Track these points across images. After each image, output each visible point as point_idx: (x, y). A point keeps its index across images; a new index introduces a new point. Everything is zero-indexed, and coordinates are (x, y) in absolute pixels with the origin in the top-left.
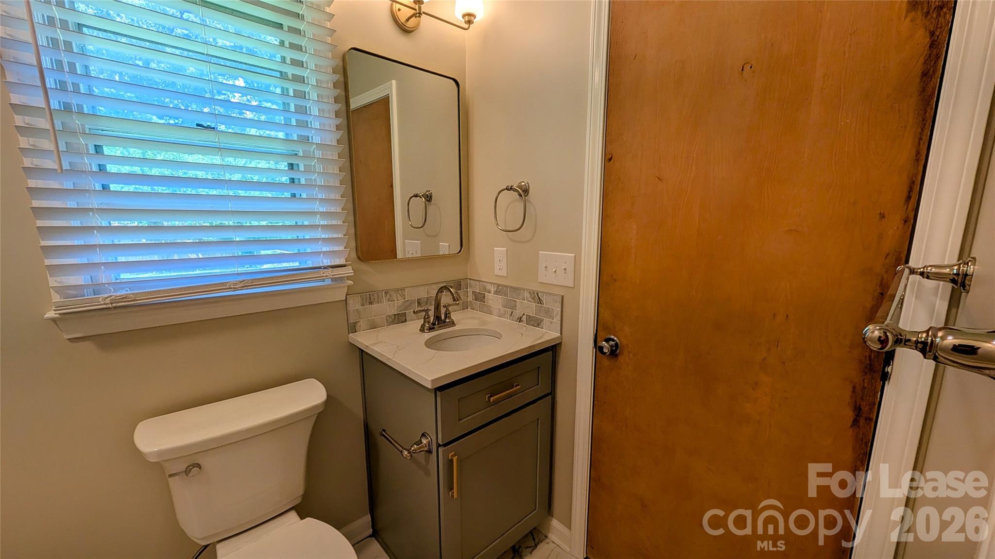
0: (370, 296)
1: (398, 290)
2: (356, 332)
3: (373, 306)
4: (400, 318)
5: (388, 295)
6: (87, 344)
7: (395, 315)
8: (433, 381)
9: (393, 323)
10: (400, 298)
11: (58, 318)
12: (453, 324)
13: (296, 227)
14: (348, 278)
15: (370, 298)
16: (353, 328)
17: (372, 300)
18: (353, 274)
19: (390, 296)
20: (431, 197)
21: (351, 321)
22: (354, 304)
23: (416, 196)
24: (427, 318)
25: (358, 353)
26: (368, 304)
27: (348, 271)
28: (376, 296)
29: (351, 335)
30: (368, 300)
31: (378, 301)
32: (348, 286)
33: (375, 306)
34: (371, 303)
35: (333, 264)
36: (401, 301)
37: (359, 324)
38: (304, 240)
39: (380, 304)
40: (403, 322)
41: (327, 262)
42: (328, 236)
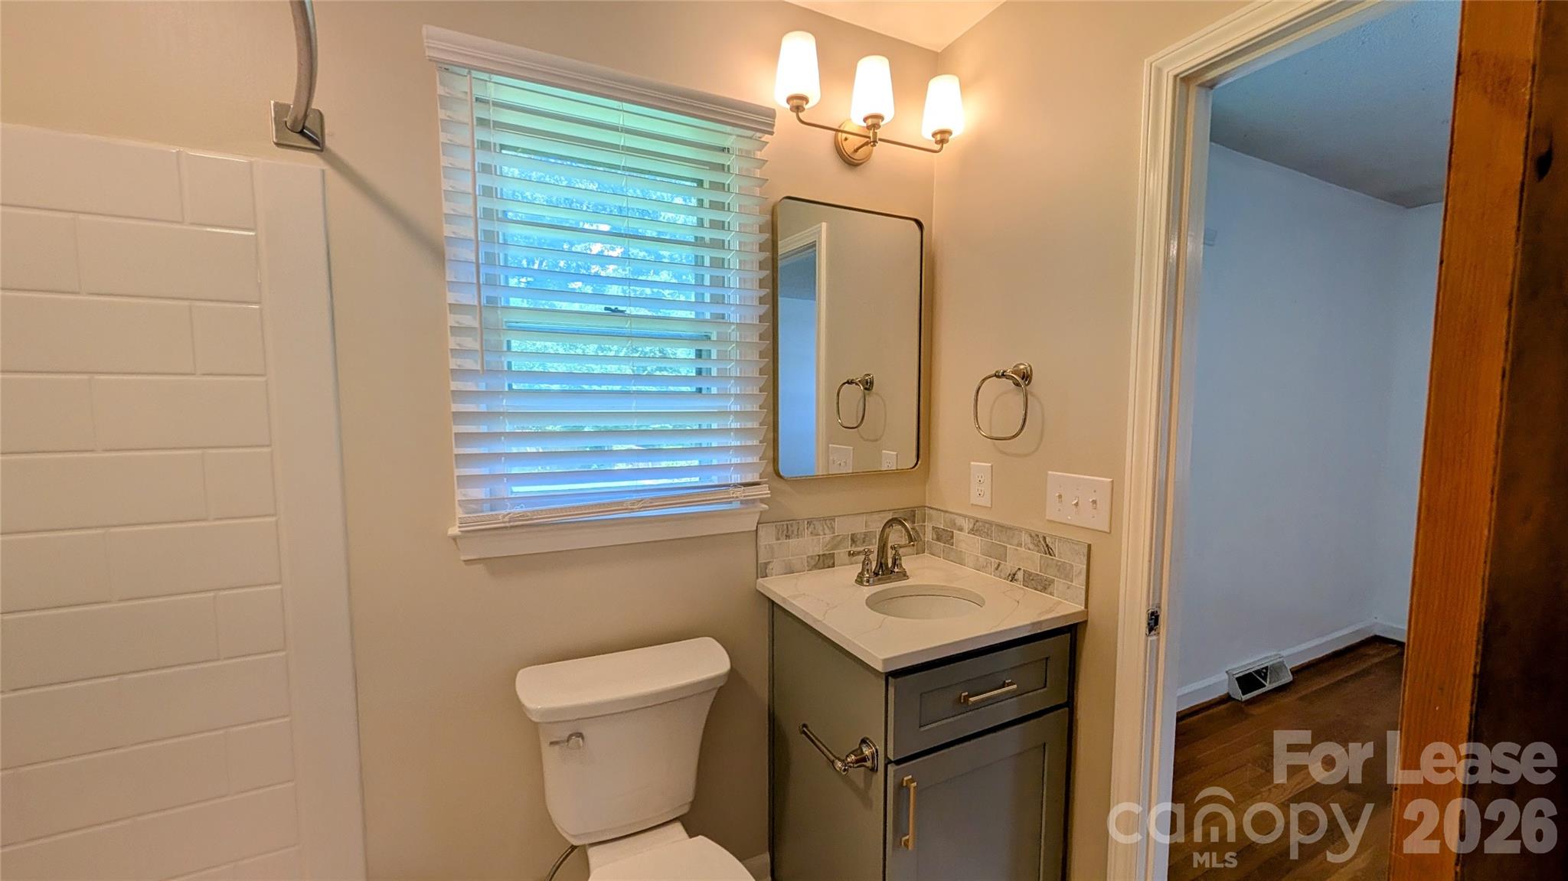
0: (787, 527)
1: (825, 519)
2: (766, 576)
3: (790, 540)
4: (825, 562)
5: (812, 526)
6: (480, 567)
7: (819, 556)
8: (886, 661)
9: (816, 567)
10: (827, 531)
11: (459, 536)
12: (904, 575)
13: (700, 432)
14: (762, 501)
15: (788, 529)
16: (762, 571)
17: (790, 532)
18: (769, 496)
19: (814, 528)
20: (872, 383)
21: (761, 561)
22: (767, 537)
23: (850, 382)
24: (866, 563)
25: (767, 605)
26: (785, 537)
27: (764, 491)
28: (795, 528)
29: (760, 580)
30: (785, 532)
31: (798, 535)
32: (761, 512)
33: (793, 542)
34: (788, 537)
35: (744, 481)
36: (828, 537)
37: (770, 567)
38: (709, 449)
39: (800, 539)
40: (829, 567)
41: (736, 478)
42: (739, 444)
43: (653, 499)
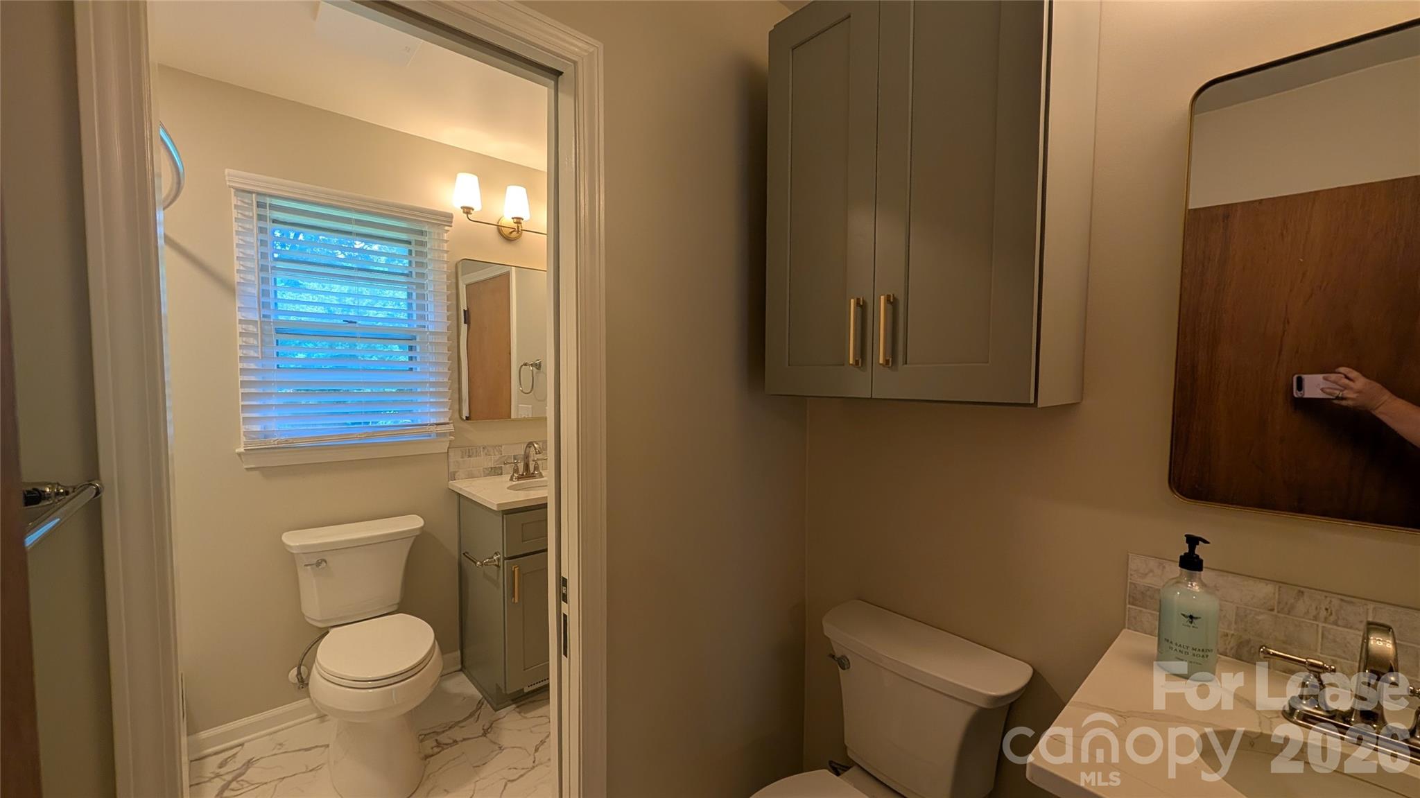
0: (469, 450)
1: (495, 447)
2: (455, 480)
3: (471, 459)
4: (496, 471)
5: (486, 451)
6: (256, 473)
7: (491, 468)
8: (499, 505)
9: (489, 475)
10: (497, 453)
11: (243, 453)
12: (541, 476)
14: (451, 434)
15: (469, 452)
16: (453, 477)
17: (471, 454)
18: (455, 431)
19: (488, 451)
20: (540, 363)
21: (451, 470)
22: (455, 456)
23: (525, 365)
24: (516, 470)
25: (456, 497)
26: (467, 457)
27: (451, 428)
28: (474, 451)
29: (451, 482)
30: (467, 454)
31: (476, 455)
32: (450, 441)
33: (473, 459)
34: (469, 456)
35: (438, 422)
36: (498, 457)
37: (458, 474)
39: (478, 458)
40: (498, 475)
41: (433, 421)
42: (434, 400)
43: (374, 433)
